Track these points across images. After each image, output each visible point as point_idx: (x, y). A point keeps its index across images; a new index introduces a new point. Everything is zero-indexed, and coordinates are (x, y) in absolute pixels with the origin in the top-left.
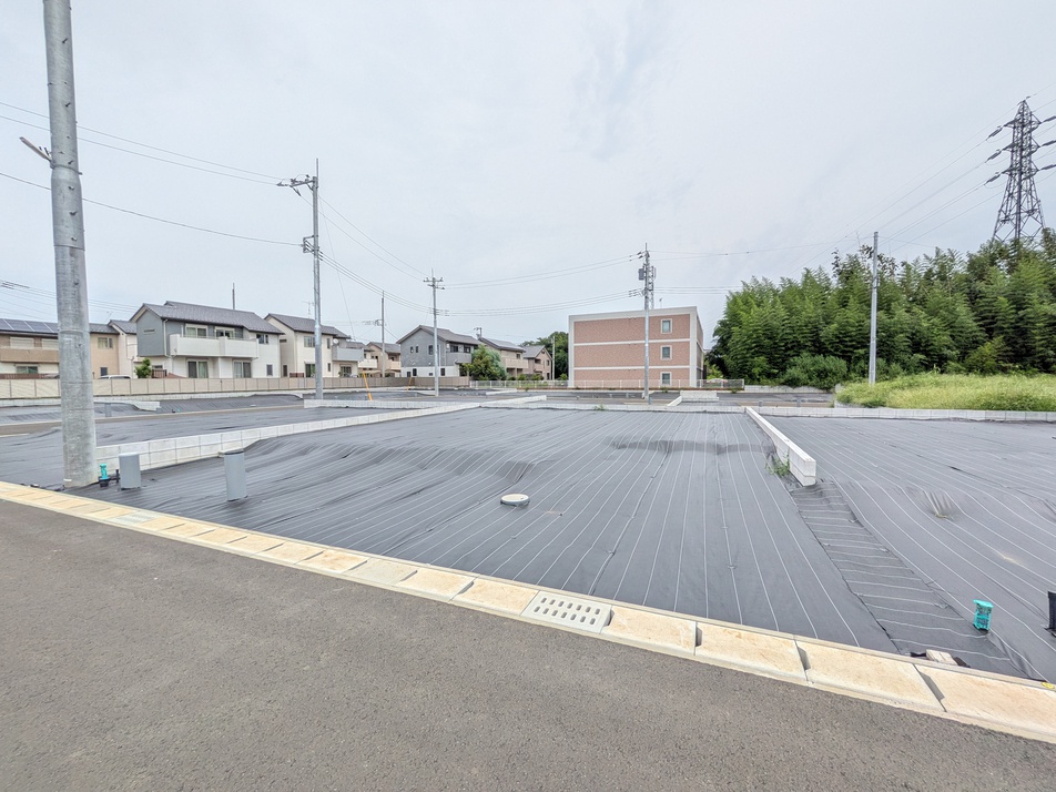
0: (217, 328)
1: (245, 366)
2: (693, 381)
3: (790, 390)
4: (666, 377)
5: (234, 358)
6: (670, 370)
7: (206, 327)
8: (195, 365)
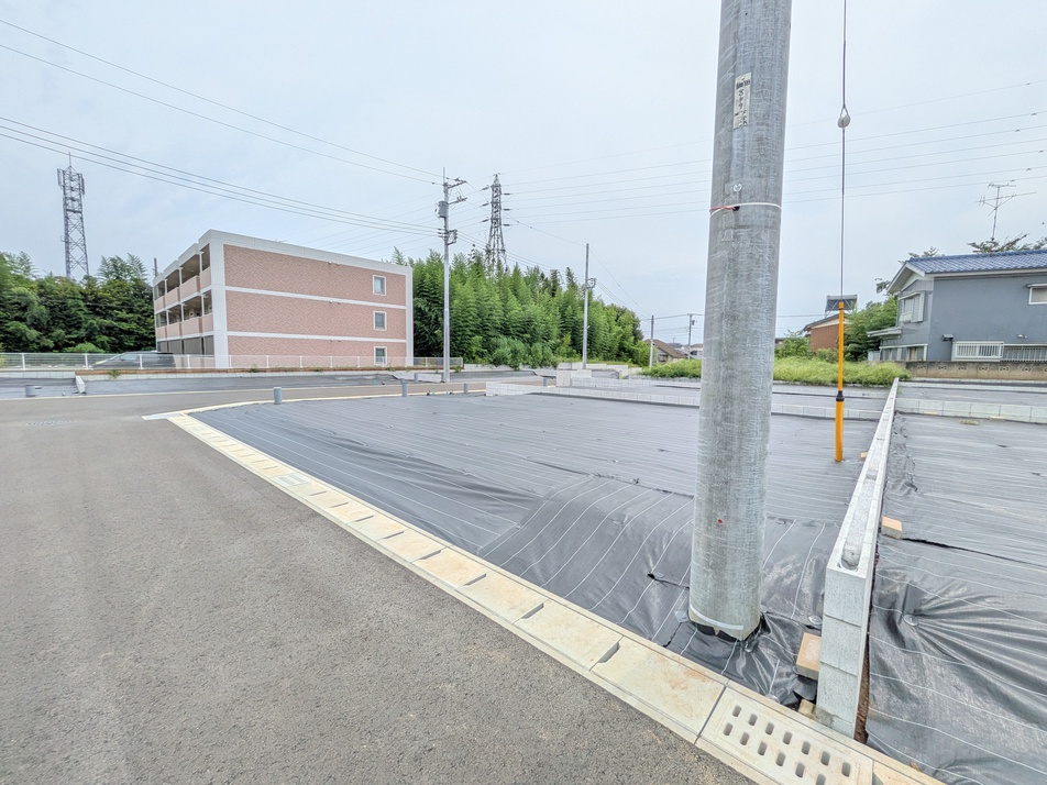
2: (409, 360)
3: (495, 369)
4: (381, 352)
6: (385, 344)
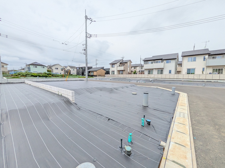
0: (156, 61)
1: (161, 71)
5: (158, 69)
7: (153, 61)
8: (150, 71)
